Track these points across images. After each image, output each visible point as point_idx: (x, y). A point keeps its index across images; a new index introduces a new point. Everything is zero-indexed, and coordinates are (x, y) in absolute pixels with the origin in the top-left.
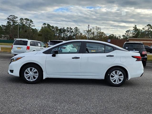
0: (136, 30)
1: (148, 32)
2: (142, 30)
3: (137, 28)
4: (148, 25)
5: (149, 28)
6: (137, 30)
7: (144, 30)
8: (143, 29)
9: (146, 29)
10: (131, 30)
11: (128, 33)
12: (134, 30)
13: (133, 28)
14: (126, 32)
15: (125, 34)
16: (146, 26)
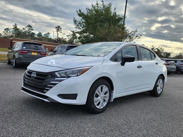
0: (16, 30)
1: (29, 33)
2: (22, 29)
3: (17, 28)
4: (29, 25)
5: (29, 29)
6: (18, 29)
7: (25, 31)
8: (24, 29)
9: (26, 30)
10: (10, 29)
11: (7, 31)
12: (13, 29)
13: (13, 27)
14: (5, 29)
15: (4, 32)
16: (27, 27)
